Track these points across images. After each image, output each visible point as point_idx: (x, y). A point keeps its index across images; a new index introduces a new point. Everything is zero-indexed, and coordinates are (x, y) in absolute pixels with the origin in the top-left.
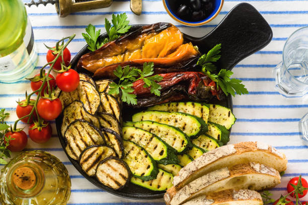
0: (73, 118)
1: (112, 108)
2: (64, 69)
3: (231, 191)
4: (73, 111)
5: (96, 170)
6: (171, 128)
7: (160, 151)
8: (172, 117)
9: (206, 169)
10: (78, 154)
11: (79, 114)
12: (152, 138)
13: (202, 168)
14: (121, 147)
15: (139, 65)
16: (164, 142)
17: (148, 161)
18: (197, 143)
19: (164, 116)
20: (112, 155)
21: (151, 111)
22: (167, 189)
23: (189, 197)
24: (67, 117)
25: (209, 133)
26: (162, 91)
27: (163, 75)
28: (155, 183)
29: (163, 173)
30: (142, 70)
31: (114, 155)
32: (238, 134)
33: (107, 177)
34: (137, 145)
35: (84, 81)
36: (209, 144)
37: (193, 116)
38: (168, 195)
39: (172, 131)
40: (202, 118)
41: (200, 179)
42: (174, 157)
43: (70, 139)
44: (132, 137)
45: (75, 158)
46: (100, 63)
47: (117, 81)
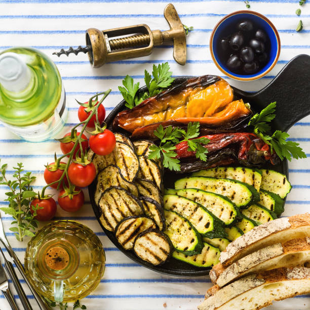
0: (108, 184)
1: (152, 174)
2: (99, 130)
3: (284, 269)
4: (108, 177)
5: (134, 243)
6: (218, 197)
7: (205, 223)
8: (220, 185)
9: (256, 245)
10: (114, 225)
11: (115, 180)
12: (196, 209)
13: (252, 244)
14: (162, 218)
15: (183, 125)
16: (210, 213)
17: (192, 234)
18: (247, 214)
19: (210, 182)
20: (151, 227)
21: (196, 177)
22: (213, 265)
23: (237, 275)
24: (101, 183)
25: (261, 203)
26: (208, 155)
27: (210, 137)
28: (200, 258)
29: (209, 248)
30: (186, 131)
31: (154, 227)
32: (294, 202)
33: (146, 251)
34: (180, 215)
35: (121, 142)
36: (261, 215)
37: (244, 183)
38: (214, 273)
39: (220, 201)
40: (253, 185)
41: (250, 256)
42: (221, 230)
43: (105, 207)
44: (174, 206)
45: (110, 229)
46: (139, 121)
47: (158, 142)
